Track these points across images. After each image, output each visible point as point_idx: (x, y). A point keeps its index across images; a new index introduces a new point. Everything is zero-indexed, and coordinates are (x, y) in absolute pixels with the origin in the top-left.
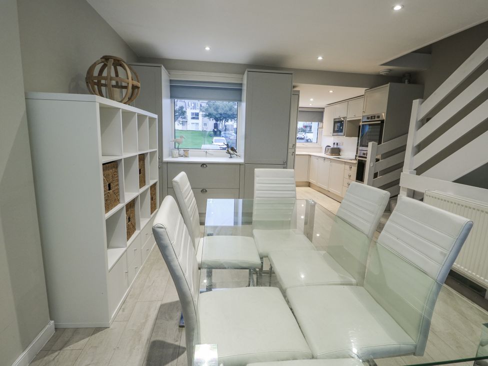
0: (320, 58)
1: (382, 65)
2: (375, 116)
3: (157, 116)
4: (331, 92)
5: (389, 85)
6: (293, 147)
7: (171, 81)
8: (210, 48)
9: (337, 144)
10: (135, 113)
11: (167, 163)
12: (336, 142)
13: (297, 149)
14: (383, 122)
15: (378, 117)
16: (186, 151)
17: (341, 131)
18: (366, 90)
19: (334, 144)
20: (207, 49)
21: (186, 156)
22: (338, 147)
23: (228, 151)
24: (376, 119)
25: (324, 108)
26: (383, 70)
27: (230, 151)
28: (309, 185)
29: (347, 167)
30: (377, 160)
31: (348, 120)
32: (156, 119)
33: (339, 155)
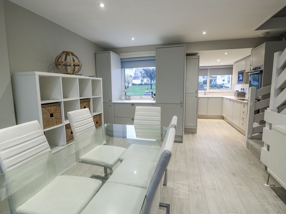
0: (204, 33)
1: (256, 30)
2: (257, 68)
3: (102, 78)
4: (226, 53)
5: (265, 44)
6: (196, 92)
7: (121, 59)
8: (135, 39)
9: (243, 89)
10: (77, 78)
11: (114, 103)
12: (242, 88)
13: (199, 94)
14: (262, 72)
15: (260, 68)
16: (129, 96)
17: (242, 80)
18: (252, 49)
19: (241, 89)
20: (133, 39)
21: (129, 100)
22: (244, 91)
23: (152, 96)
24: (258, 70)
25: (233, 65)
26: (261, 33)
27: (153, 96)
28: (223, 118)
29: (242, 105)
30: (259, 100)
31: (246, 72)
32: (100, 80)
33: (245, 97)
